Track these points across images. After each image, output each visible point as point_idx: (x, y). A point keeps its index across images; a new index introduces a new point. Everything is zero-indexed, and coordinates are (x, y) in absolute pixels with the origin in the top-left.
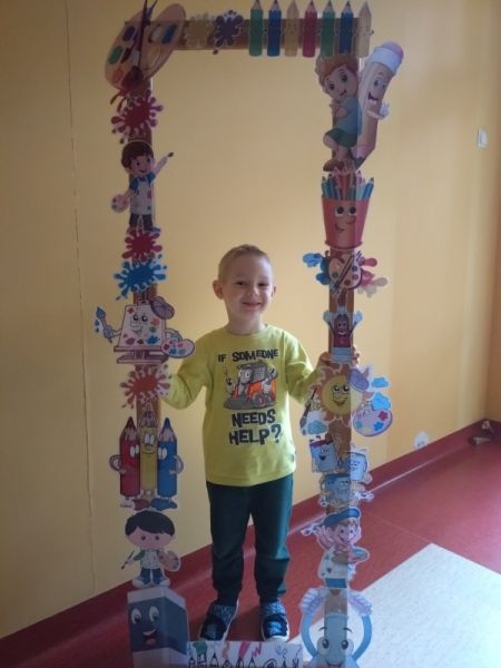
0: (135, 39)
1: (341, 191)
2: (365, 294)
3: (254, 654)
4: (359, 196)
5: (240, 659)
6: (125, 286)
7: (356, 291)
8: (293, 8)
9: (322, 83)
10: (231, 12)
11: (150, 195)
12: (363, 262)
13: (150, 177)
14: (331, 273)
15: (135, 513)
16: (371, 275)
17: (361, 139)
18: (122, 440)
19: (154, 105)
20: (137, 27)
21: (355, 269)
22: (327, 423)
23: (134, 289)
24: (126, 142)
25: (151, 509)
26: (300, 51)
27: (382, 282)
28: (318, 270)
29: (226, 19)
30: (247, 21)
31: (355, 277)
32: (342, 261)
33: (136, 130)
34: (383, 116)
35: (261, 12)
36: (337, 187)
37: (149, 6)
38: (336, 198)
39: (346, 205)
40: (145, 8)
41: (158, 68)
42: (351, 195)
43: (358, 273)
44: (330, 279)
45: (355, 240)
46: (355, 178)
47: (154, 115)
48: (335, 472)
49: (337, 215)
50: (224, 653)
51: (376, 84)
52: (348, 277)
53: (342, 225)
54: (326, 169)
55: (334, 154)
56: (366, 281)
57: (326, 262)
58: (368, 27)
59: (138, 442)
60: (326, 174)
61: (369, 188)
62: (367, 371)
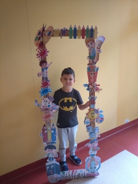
0: (41, 35)
1: (91, 70)
2: (97, 92)
3: (75, 172)
4: (95, 71)
5: (72, 174)
6: (42, 94)
7: (95, 92)
8: (79, 27)
9: (86, 45)
10: (64, 28)
11: (47, 72)
12: (97, 85)
13: (47, 68)
14: (90, 88)
15: (47, 145)
16: (98, 88)
17: (96, 58)
18: (43, 129)
19: (47, 51)
20: (42, 32)
21: (95, 87)
22: (90, 121)
23: (44, 95)
24: (40, 60)
25: (50, 144)
26: (81, 37)
27: (101, 89)
28: (87, 88)
29: (63, 30)
30: (69, 30)
31: (95, 89)
32: (92, 85)
33: (43, 57)
34: (100, 52)
35: (72, 28)
36: (91, 69)
37: (44, 26)
38: (90, 71)
39: (93, 73)
40: (43, 27)
41: (47, 42)
42: (94, 70)
43: (96, 88)
44: (89, 90)
45: (95, 81)
46: (94, 67)
47: (47, 53)
48: (92, 132)
49: (91, 75)
50: (69, 173)
51: (99, 45)
52: (94, 89)
53: (92, 77)
54: (88, 65)
55: (89, 61)
56: (97, 90)
57: (88, 86)
58: (97, 32)
59: (47, 129)
60: (88, 66)
61: (98, 69)
62: (98, 109)
